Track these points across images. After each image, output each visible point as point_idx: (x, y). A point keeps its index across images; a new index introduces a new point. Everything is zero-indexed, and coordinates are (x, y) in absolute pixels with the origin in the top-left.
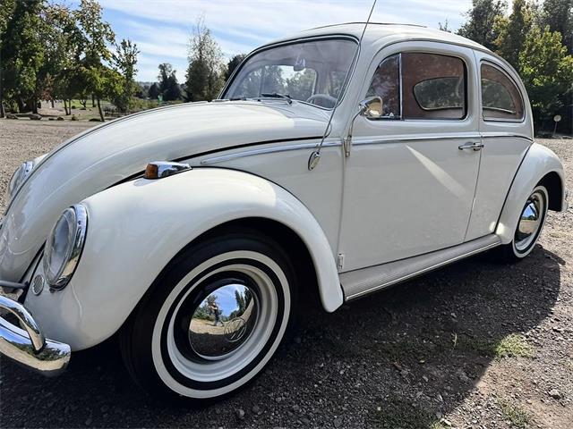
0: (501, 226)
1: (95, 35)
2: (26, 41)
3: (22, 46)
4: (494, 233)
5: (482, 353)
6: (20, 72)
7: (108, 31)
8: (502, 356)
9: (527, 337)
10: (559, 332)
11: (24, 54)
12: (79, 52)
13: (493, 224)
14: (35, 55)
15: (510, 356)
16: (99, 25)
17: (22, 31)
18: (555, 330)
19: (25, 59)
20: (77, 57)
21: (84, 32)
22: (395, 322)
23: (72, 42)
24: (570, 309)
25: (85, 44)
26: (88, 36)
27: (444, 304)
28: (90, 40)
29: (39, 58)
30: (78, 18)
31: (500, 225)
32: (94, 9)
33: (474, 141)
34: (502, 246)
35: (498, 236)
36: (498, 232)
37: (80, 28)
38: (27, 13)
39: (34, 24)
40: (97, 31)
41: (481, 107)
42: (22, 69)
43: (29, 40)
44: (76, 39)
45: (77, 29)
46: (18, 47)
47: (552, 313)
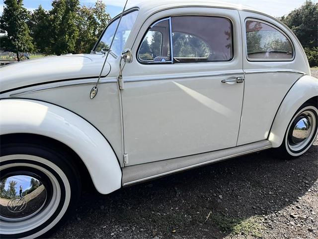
0: (272, 135)
1: (102, 20)
2: (70, 26)
3: (68, 29)
4: (267, 139)
5: (223, 229)
6: (67, 42)
7: (109, 18)
8: (237, 234)
9: (266, 219)
10: (294, 217)
11: (69, 32)
12: (95, 30)
13: (267, 133)
14: (74, 33)
15: (243, 234)
16: (105, 15)
17: (68, 21)
18: (292, 216)
19: (70, 36)
20: (94, 33)
21: (97, 19)
22: (176, 199)
23: (92, 25)
24: (315, 198)
25: (97, 26)
26: (99, 22)
27: (220, 188)
28: (100, 23)
29: (77, 34)
30: (94, 12)
31: (271, 133)
32: (102, 7)
33: (236, 76)
34: (272, 149)
35: (270, 142)
36: (270, 139)
37: (95, 17)
38: (70, 11)
39: (74, 17)
40: (103, 18)
41: (247, 53)
42: (68, 40)
43: (71, 25)
44: (93, 23)
45: (94, 18)
46: (66, 29)
47: (297, 202)
